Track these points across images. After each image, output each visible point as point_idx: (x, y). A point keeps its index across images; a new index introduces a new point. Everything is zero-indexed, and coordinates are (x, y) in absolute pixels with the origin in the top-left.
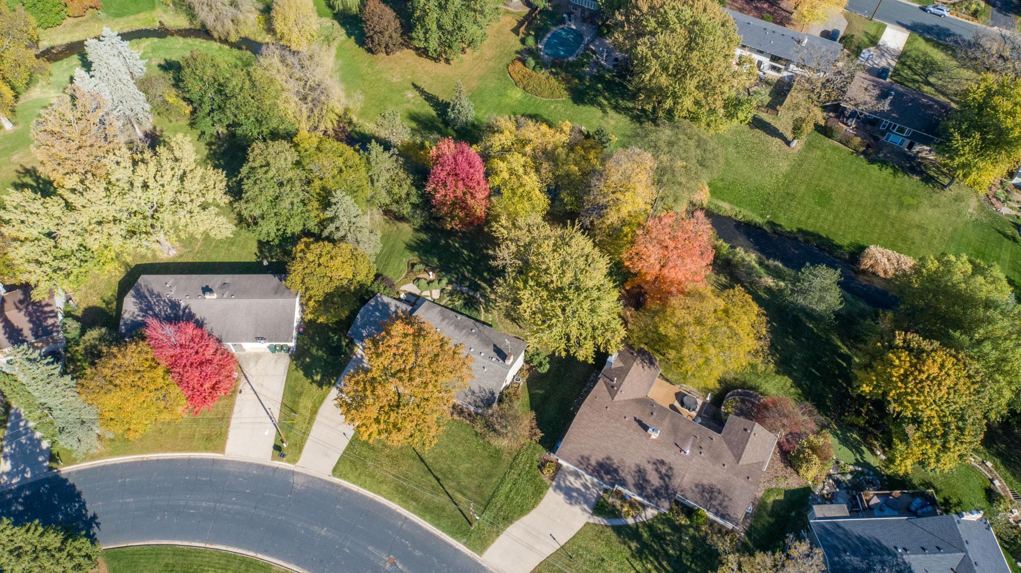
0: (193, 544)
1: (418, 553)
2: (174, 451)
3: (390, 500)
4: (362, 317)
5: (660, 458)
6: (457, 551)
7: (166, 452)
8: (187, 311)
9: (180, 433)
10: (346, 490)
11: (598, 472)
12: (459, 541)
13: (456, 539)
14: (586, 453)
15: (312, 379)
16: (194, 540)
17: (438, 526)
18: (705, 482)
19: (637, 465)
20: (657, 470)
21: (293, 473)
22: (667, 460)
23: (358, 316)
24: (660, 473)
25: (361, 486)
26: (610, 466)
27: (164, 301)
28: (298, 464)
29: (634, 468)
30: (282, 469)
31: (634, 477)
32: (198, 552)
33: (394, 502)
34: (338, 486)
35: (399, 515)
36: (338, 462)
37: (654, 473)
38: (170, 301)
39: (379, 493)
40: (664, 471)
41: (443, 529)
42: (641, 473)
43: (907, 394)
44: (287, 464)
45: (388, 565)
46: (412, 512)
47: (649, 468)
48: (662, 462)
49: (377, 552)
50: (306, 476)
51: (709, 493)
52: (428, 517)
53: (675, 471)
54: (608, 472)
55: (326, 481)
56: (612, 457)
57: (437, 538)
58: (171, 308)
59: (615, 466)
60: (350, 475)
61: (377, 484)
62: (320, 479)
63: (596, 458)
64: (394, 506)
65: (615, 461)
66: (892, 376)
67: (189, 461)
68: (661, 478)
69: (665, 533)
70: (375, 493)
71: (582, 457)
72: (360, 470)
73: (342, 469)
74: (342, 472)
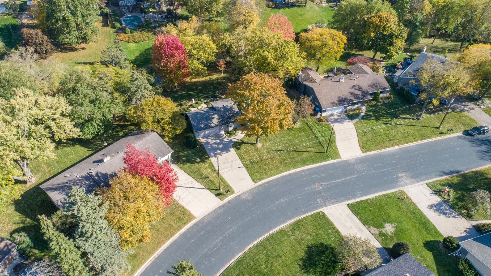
0: (236, 258)
1: (323, 175)
2: (169, 239)
3: (289, 170)
4: (194, 121)
5: (352, 85)
6: (333, 164)
7: (165, 243)
8: (99, 175)
9: (161, 230)
10: (268, 182)
11: (341, 103)
12: (329, 160)
13: (327, 160)
14: (331, 101)
15: (196, 162)
16: (234, 256)
17: (316, 163)
18: (370, 84)
19: (349, 92)
20: (355, 89)
21: (239, 196)
22: (355, 84)
23: (192, 122)
24: (357, 89)
25: (272, 176)
26: (342, 99)
27: (79, 180)
28: (235, 192)
29: (350, 94)
30: (232, 199)
31: (352, 96)
32: (244, 257)
33: (291, 170)
34: (264, 184)
35: (299, 172)
36: (251, 177)
37: (356, 91)
38: (82, 177)
39: (282, 172)
40: (358, 88)
41: (319, 162)
42: (352, 94)
43: (386, 25)
44: (231, 196)
45: (320, 187)
46: (302, 167)
47: (353, 90)
48: (354, 86)
49: (310, 188)
50: (246, 192)
51: (373, 85)
52: (309, 163)
53: (360, 85)
54: (344, 101)
55: (256, 187)
56: (340, 96)
57: (321, 166)
58: (87, 180)
59: (344, 98)
60: (262, 177)
61: (277, 170)
62: (253, 188)
63: (336, 100)
64: (293, 171)
65: (342, 96)
66: (377, 24)
67: (183, 235)
68: (359, 90)
69: (375, 109)
70: (280, 173)
71: (332, 103)
72: (264, 172)
73: (256, 178)
74: (258, 179)
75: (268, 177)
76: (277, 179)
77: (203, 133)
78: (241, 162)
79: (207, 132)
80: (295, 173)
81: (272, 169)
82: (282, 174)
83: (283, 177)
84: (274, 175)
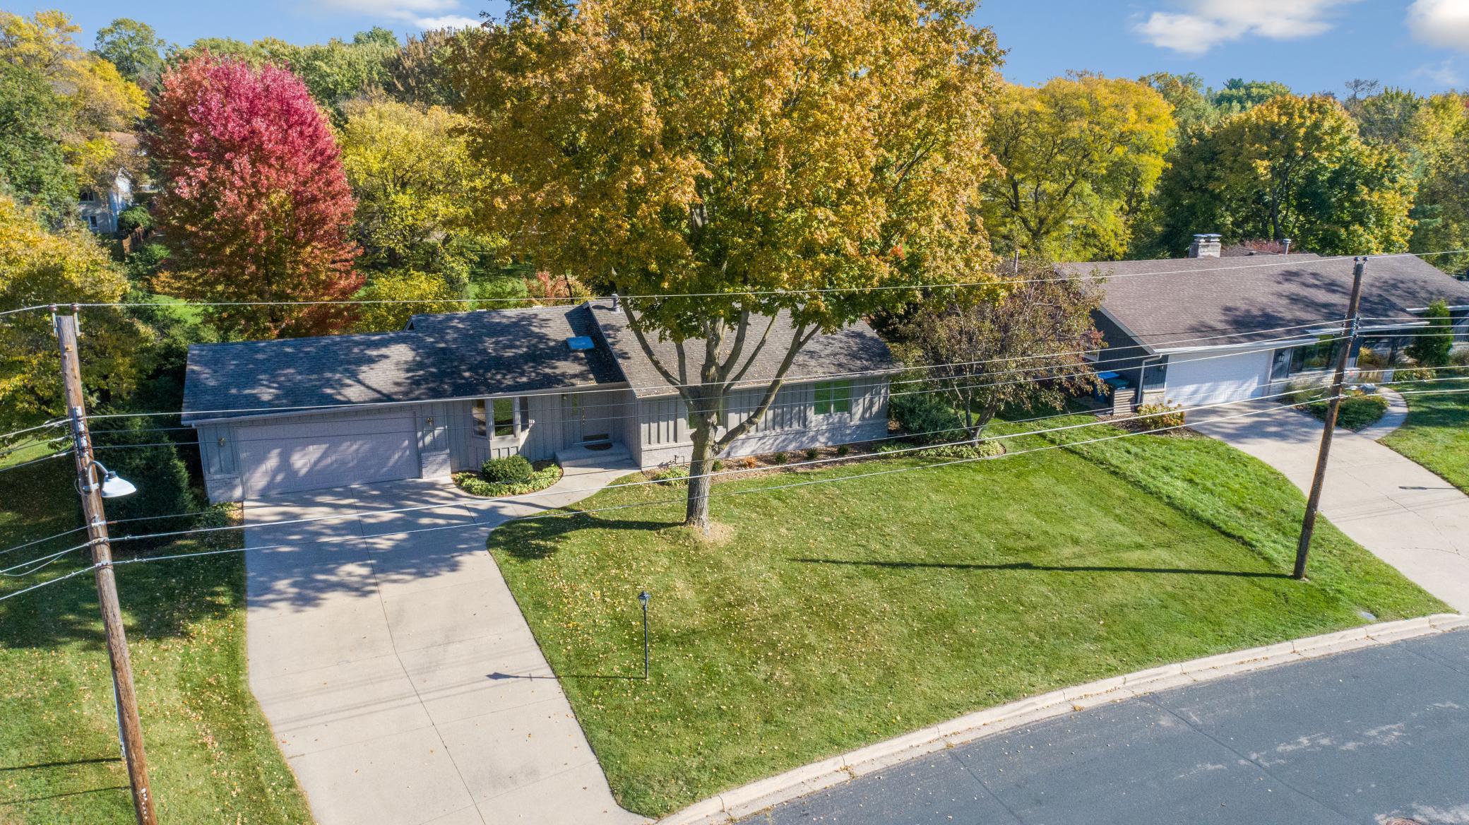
3: (1010, 695)
12: (1356, 622)
13: (1343, 623)
25: (837, 745)
33: (1031, 690)
36: (605, 759)
39: (939, 711)
52: (1187, 640)
60: (730, 752)
70: (927, 722)
72: (749, 710)
73: (658, 762)
74: (678, 772)
75: (795, 758)
76: (899, 776)
77: (272, 462)
78: (526, 634)
79: (302, 461)
80: (1083, 720)
81: (833, 689)
82: (946, 728)
83: (958, 755)
84: (864, 737)
